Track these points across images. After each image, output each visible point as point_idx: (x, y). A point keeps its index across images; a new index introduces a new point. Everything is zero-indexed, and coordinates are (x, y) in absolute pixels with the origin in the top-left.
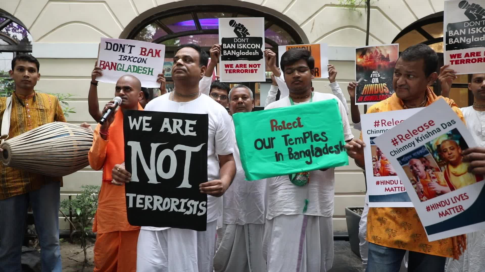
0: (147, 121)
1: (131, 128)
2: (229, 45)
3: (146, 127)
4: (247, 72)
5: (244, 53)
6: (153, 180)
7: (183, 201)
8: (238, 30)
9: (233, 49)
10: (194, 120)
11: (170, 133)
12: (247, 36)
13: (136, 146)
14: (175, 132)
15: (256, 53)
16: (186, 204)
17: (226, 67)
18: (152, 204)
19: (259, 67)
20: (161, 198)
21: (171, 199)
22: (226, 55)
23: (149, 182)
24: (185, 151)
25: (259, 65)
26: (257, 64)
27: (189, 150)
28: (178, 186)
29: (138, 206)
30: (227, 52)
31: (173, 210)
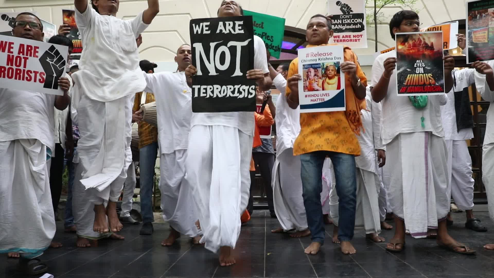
0: (206, 26)
1: (195, 33)
2: (336, 20)
3: (206, 30)
4: (352, 41)
5: (349, 26)
6: (213, 72)
7: (237, 87)
8: (343, 9)
9: (340, 24)
10: (241, 21)
11: (224, 33)
12: (351, 13)
13: (199, 47)
14: (228, 32)
15: (359, 26)
16: (239, 89)
17: (334, 38)
18: (213, 92)
19: (361, 37)
20: (219, 87)
21: (227, 86)
22: (334, 29)
23: (210, 74)
24: (236, 46)
25: (361, 35)
26: (359, 35)
27: (239, 45)
28: (232, 75)
29: (202, 95)
30: (335, 27)
31: (229, 95)
